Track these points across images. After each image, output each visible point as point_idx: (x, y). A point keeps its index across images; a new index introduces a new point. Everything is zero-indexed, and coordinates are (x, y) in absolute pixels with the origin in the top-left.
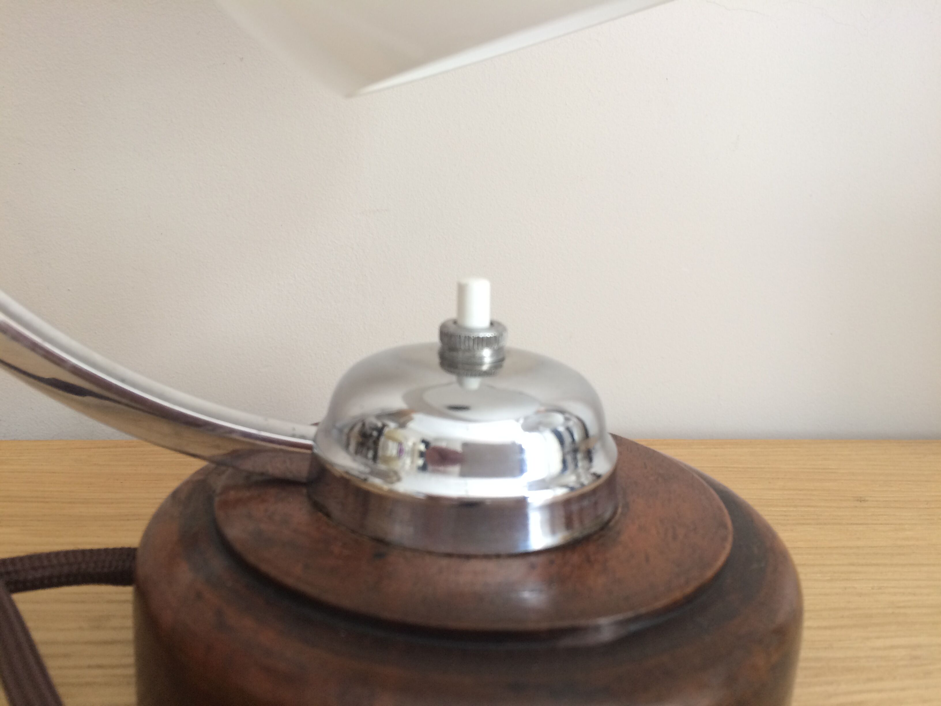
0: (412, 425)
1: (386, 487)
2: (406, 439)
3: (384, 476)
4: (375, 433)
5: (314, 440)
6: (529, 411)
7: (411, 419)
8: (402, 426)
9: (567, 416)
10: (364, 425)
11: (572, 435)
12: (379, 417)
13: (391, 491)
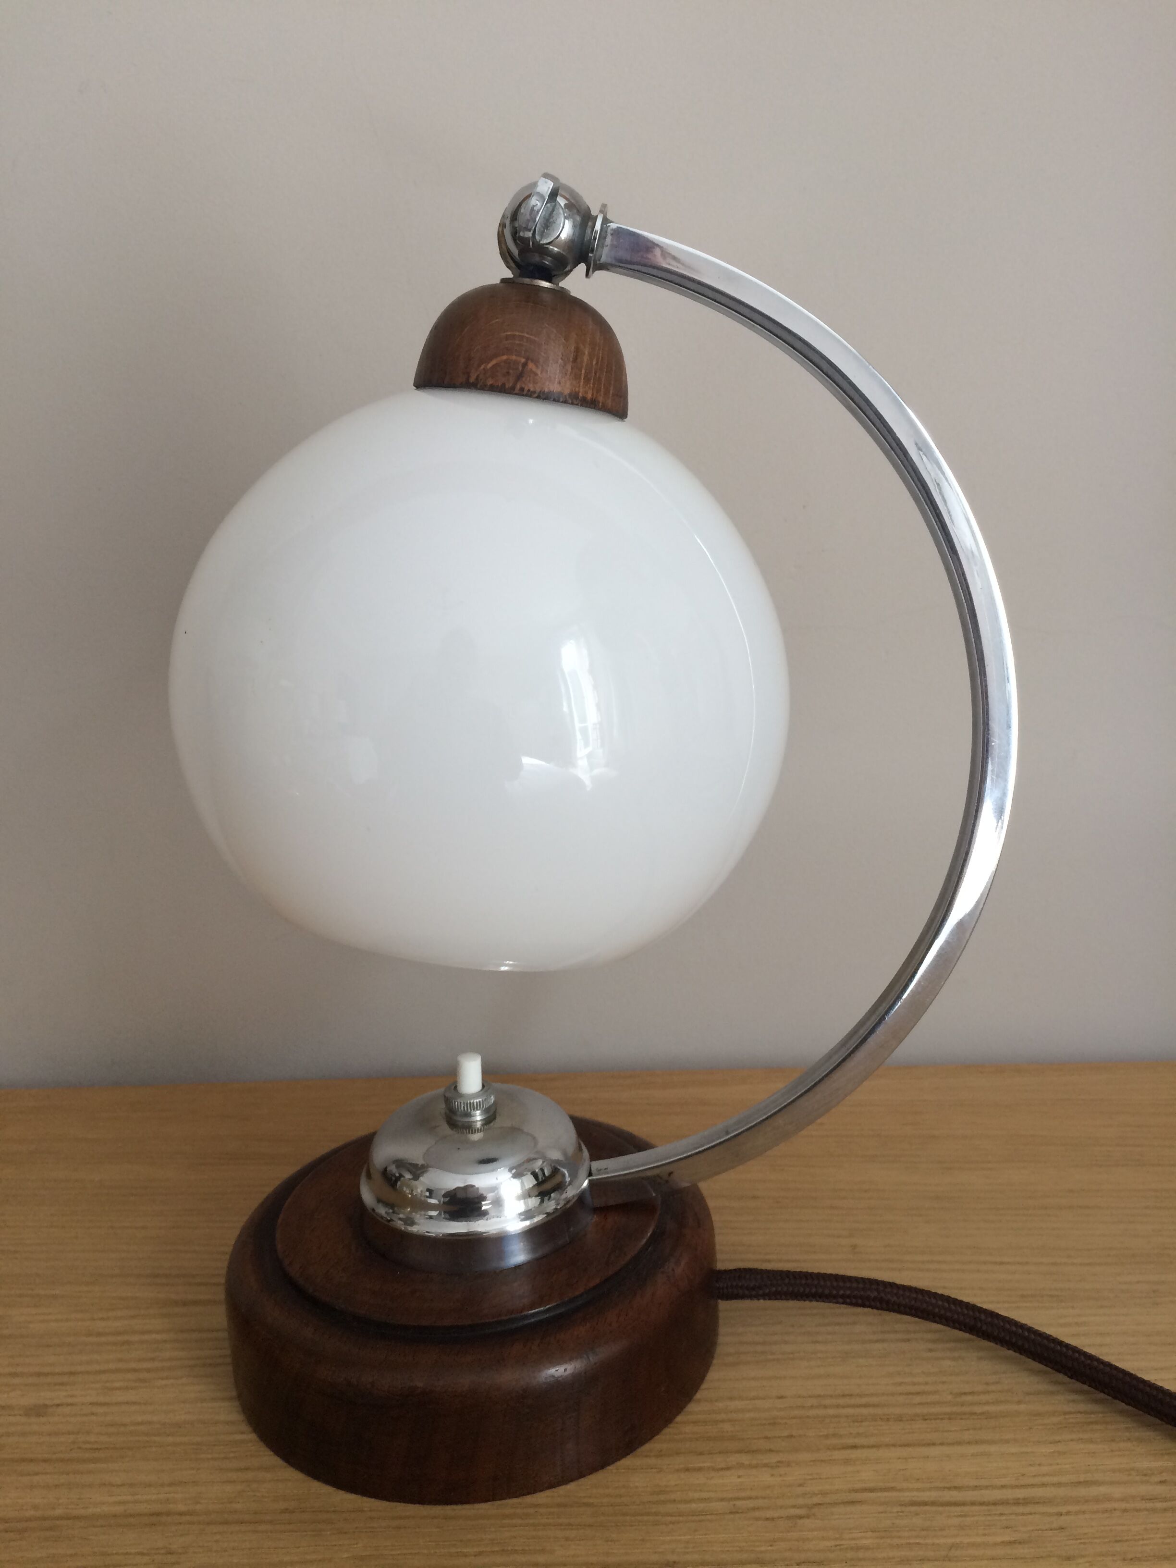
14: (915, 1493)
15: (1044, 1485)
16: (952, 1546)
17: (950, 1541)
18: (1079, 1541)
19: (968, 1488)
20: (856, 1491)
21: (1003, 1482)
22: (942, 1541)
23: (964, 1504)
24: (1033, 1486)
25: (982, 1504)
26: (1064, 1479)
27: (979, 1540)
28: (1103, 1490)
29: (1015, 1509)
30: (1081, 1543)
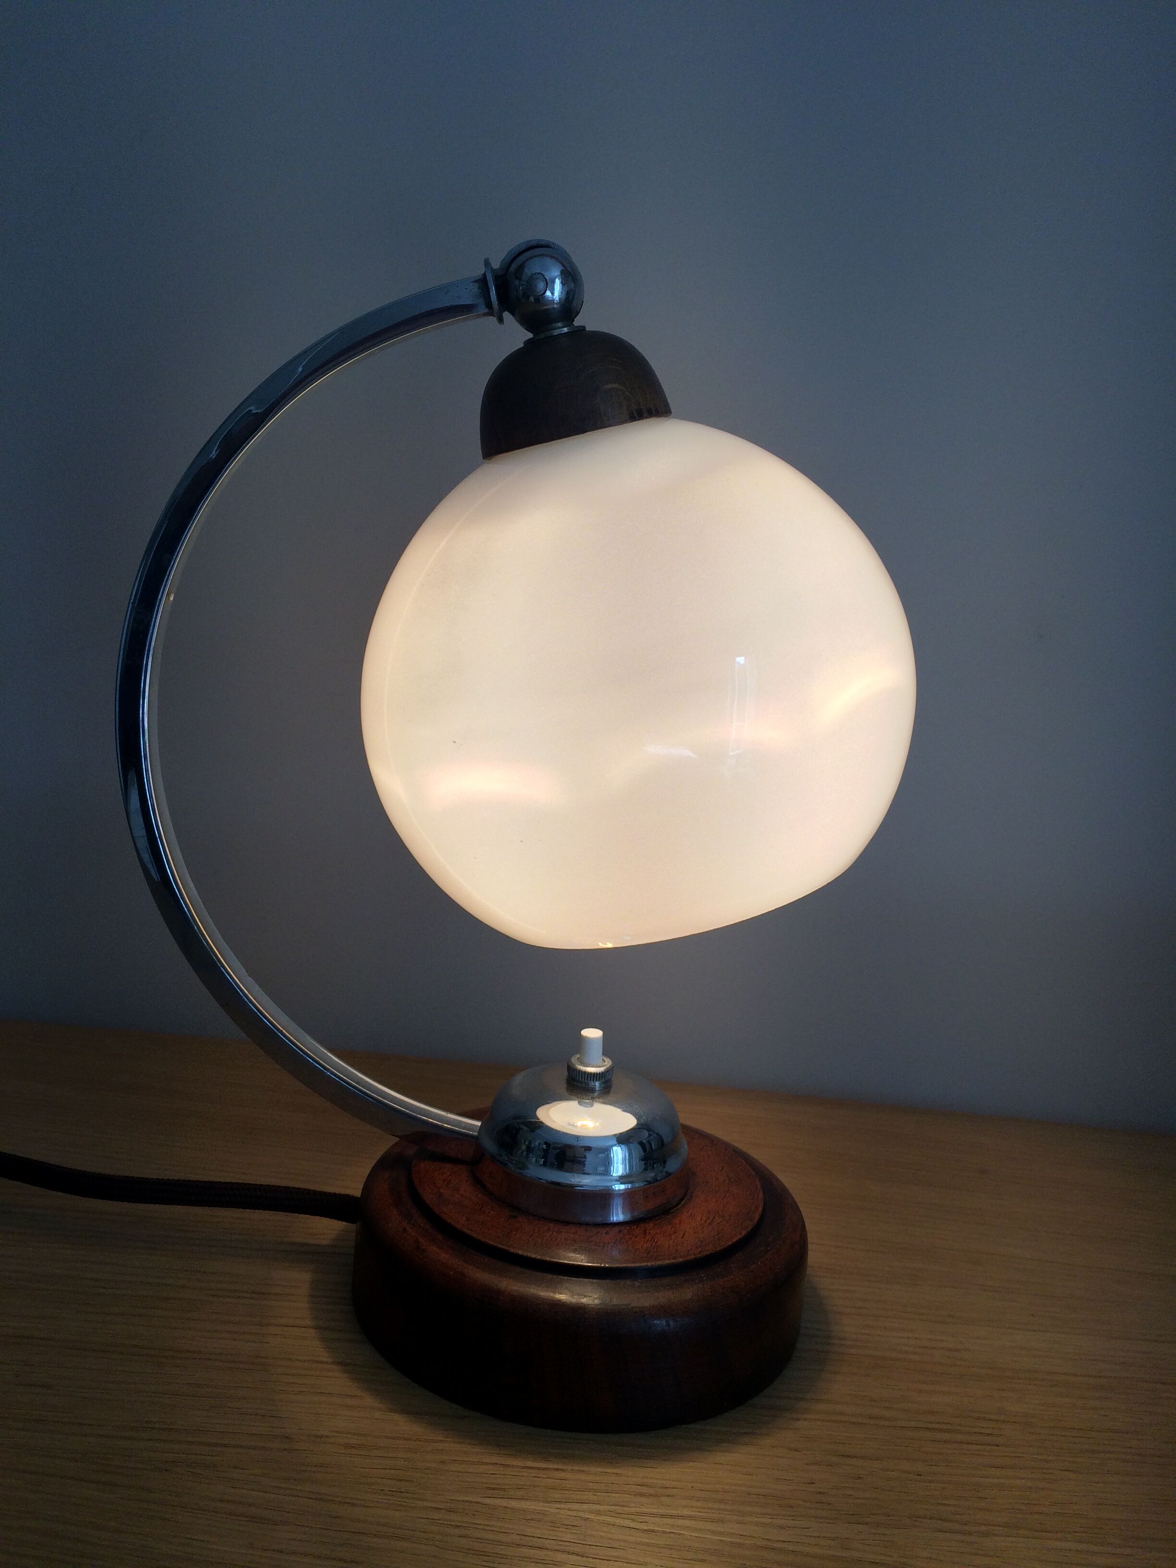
1: (519, 1171)
3: (516, 1164)
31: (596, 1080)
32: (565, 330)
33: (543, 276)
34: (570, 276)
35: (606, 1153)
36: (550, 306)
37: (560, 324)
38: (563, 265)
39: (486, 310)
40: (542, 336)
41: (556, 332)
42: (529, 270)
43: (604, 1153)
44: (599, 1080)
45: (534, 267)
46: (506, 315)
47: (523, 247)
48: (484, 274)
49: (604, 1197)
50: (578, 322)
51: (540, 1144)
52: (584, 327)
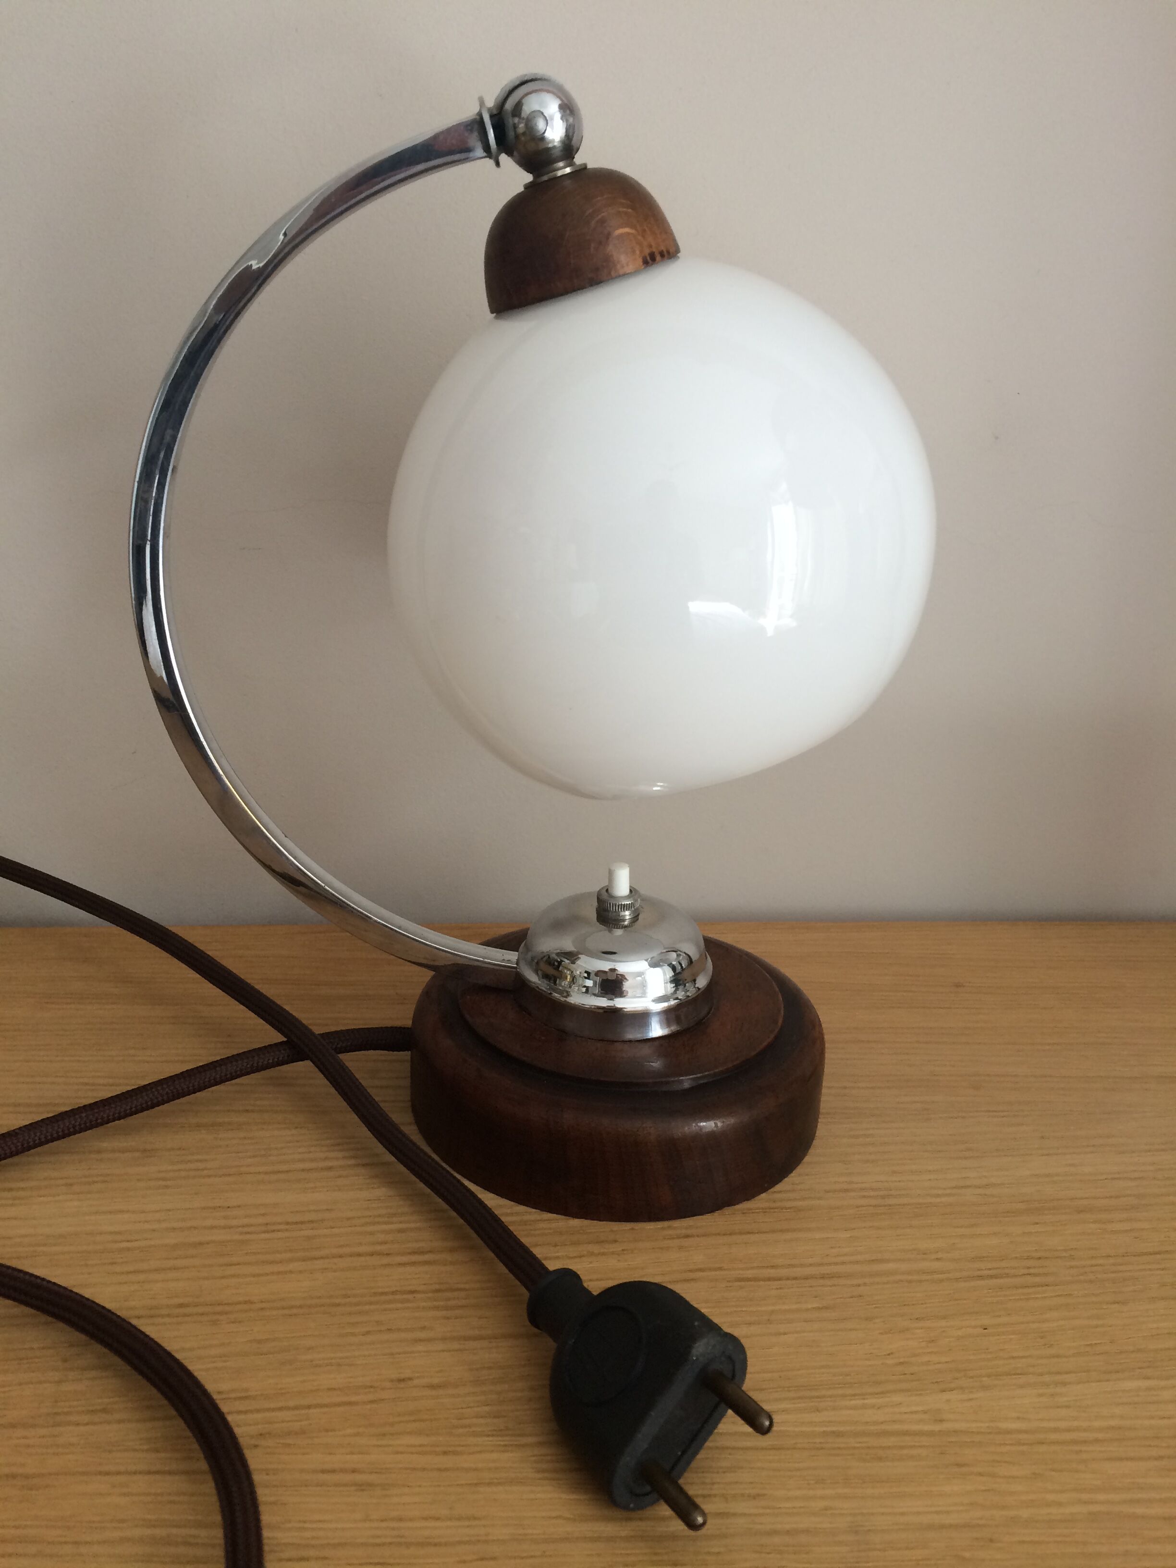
0: (578, 962)
1: (563, 999)
2: (576, 971)
3: (560, 992)
4: (556, 964)
5: (517, 964)
6: (655, 954)
7: (579, 958)
8: (573, 962)
9: (679, 952)
10: (549, 957)
11: (681, 964)
12: (558, 954)
13: (565, 1001)
14: (741, 1272)
15: (843, 1263)
16: (773, 1312)
17: (771, 1308)
18: (874, 1306)
19: (782, 1266)
20: (691, 1271)
21: (810, 1261)
22: (763, 1309)
23: (780, 1279)
24: (836, 1264)
25: (795, 1278)
26: (859, 1258)
27: (794, 1307)
28: (891, 1266)
29: (821, 1282)
30: (876, 1307)
31: (626, 910)
32: (568, 170)
33: (542, 113)
34: (568, 109)
35: (643, 976)
36: (550, 145)
37: (561, 164)
38: (561, 100)
39: (485, 154)
40: (545, 178)
41: (560, 173)
42: (527, 109)
43: (641, 977)
44: (629, 910)
45: (532, 104)
46: (504, 158)
47: (518, 83)
48: (480, 115)
49: (642, 1017)
50: (579, 159)
51: (580, 973)
52: (585, 165)
